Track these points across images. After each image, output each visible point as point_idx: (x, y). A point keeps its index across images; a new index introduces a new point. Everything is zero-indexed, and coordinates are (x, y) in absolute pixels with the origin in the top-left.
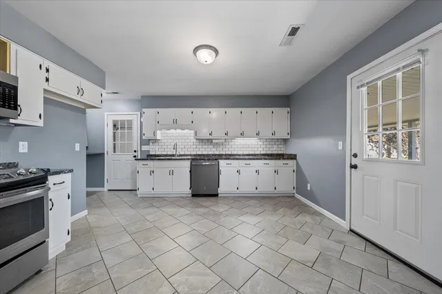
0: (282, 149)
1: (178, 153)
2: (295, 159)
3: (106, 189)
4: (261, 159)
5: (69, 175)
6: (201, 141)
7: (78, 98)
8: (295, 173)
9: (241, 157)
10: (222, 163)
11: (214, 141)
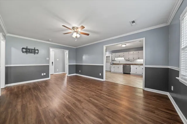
1: (120, 63)
6: (127, 60)
10: (131, 66)
11: (130, 60)
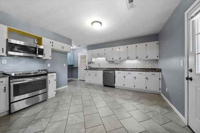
0: (155, 66)
1: (100, 67)
2: (161, 71)
3: (78, 79)
4: (137, 71)
5: (55, 74)
7: (62, 50)
8: (161, 80)
9: (129, 70)
10: (116, 72)
11: (114, 62)
